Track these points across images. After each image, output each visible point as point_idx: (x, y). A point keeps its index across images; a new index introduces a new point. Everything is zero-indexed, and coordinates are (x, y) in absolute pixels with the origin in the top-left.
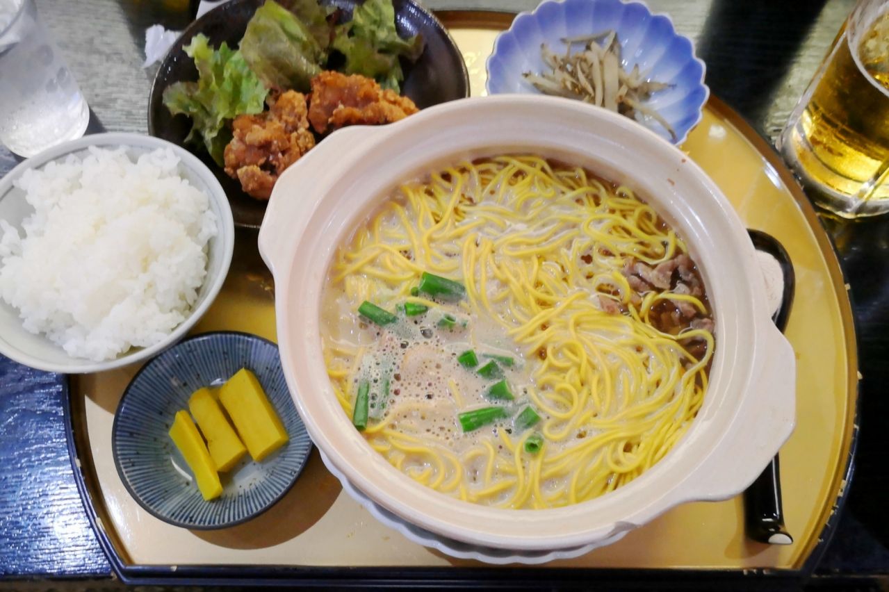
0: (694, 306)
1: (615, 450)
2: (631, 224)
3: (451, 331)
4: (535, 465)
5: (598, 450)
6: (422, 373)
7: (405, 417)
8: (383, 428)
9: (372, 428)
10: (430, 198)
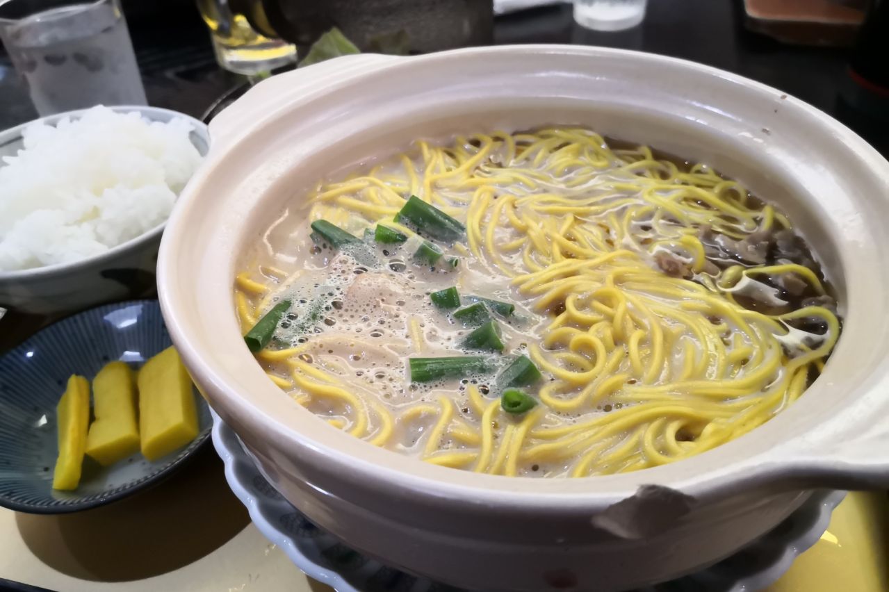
0: (806, 279)
1: (660, 432)
2: (710, 196)
3: (433, 269)
4: (515, 434)
5: (631, 428)
6: (375, 307)
7: (330, 352)
8: (290, 356)
9: (272, 353)
10: (448, 159)
